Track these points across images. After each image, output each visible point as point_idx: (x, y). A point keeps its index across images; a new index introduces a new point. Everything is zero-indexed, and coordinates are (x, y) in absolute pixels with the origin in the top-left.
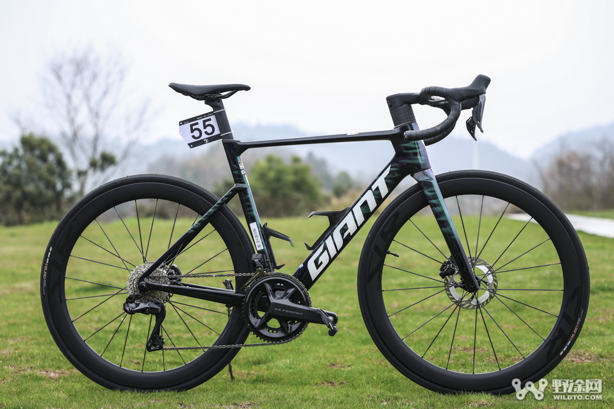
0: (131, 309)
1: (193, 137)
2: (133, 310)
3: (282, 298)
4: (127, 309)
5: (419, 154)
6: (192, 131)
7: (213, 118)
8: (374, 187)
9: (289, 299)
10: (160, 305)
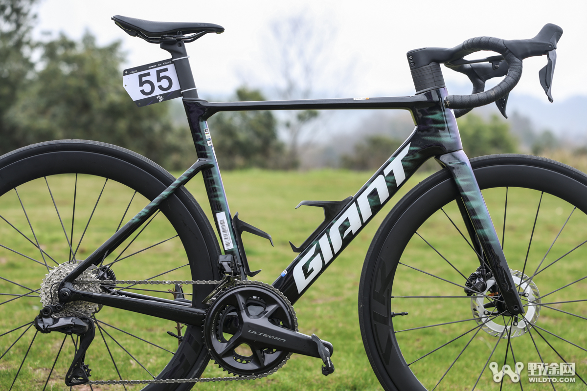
0: (46, 326)
1: (143, 92)
2: (49, 327)
3: (259, 316)
4: (41, 325)
5: (446, 129)
6: (142, 84)
7: (171, 68)
8: (387, 171)
9: (269, 318)
10: (88, 321)
